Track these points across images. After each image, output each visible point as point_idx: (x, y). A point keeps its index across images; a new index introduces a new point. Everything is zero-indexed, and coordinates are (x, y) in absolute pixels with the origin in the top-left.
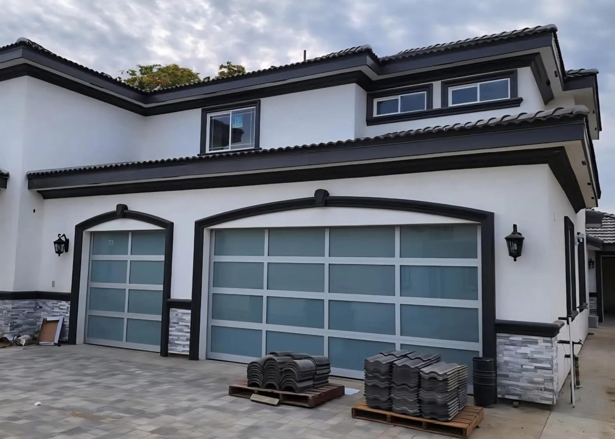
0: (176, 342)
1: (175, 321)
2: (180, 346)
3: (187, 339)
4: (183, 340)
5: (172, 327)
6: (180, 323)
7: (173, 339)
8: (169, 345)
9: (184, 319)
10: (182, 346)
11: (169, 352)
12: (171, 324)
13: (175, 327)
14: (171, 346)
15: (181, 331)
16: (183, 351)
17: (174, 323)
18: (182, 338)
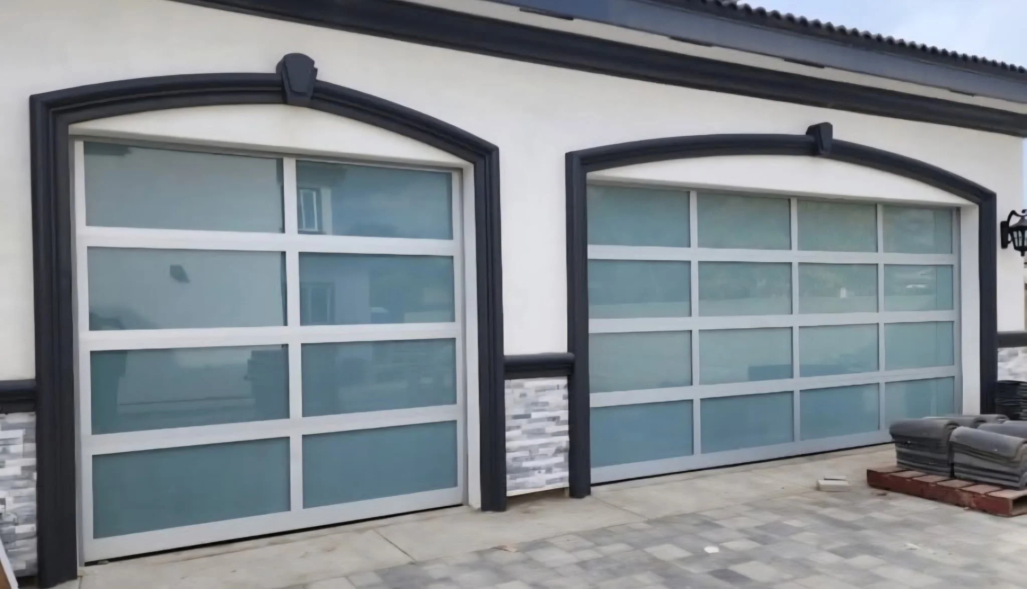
0: (526, 464)
1: (520, 411)
2: (536, 472)
3: (558, 451)
4: (545, 456)
5: (510, 429)
6: (534, 415)
7: (515, 459)
8: (508, 476)
9: (546, 404)
10: (543, 471)
11: (510, 493)
12: (509, 423)
13: (518, 427)
14: (515, 478)
15: (540, 433)
16: (549, 482)
17: (516, 417)
18: (542, 451)
